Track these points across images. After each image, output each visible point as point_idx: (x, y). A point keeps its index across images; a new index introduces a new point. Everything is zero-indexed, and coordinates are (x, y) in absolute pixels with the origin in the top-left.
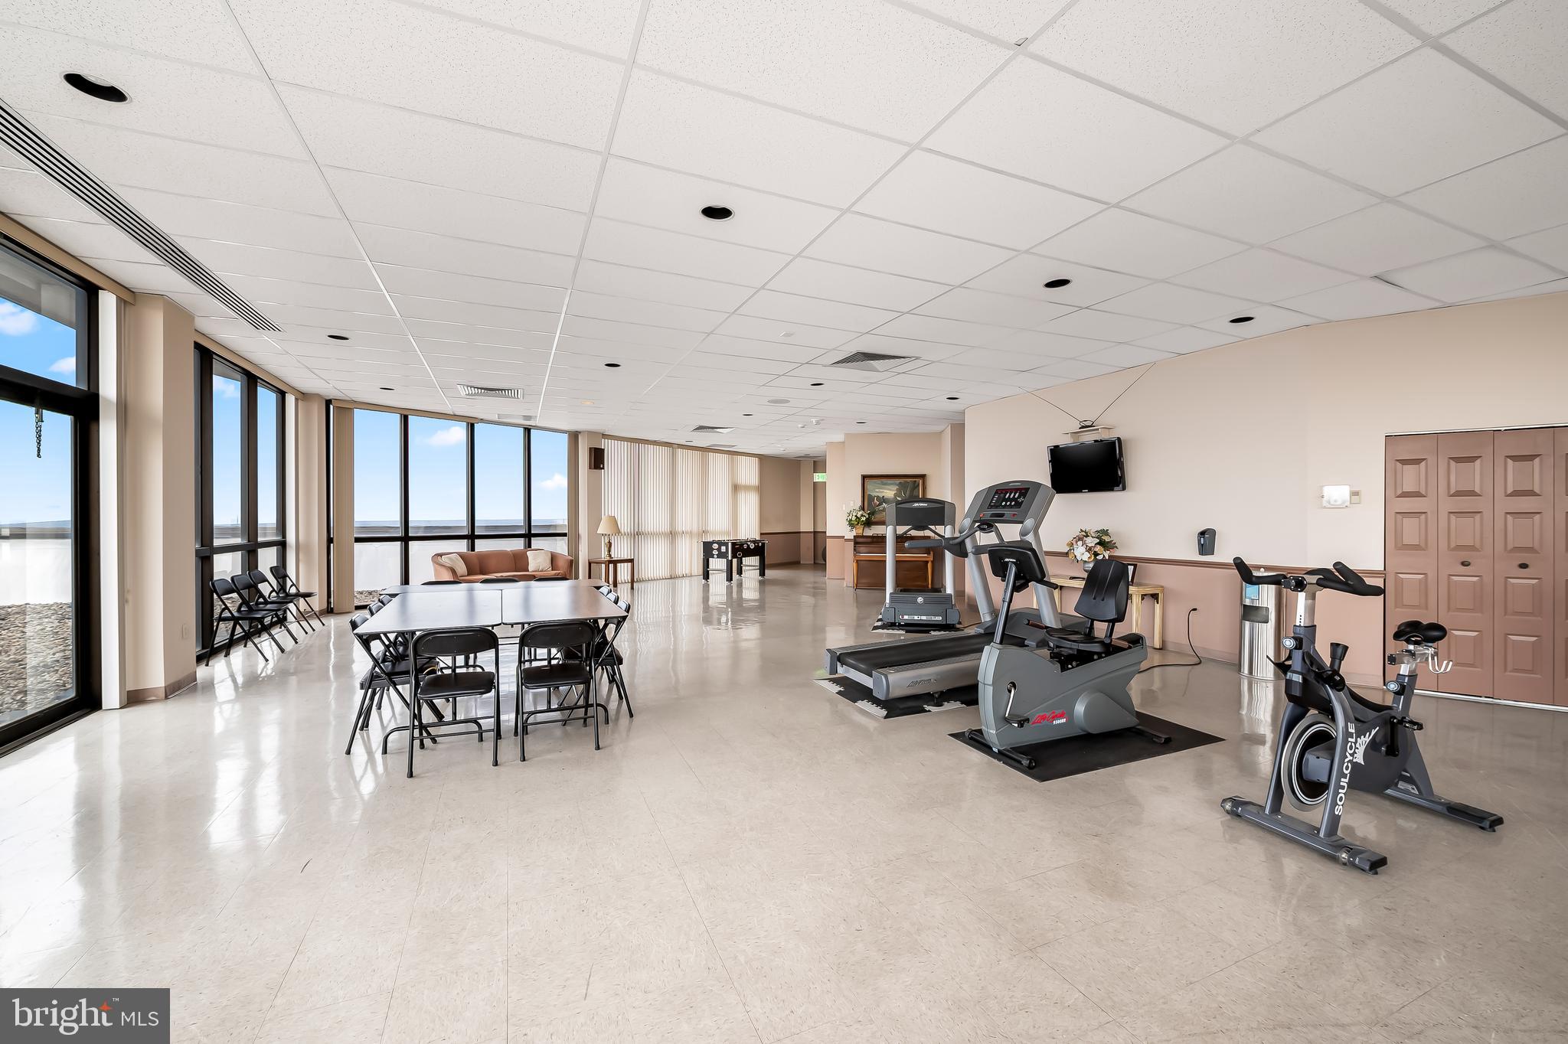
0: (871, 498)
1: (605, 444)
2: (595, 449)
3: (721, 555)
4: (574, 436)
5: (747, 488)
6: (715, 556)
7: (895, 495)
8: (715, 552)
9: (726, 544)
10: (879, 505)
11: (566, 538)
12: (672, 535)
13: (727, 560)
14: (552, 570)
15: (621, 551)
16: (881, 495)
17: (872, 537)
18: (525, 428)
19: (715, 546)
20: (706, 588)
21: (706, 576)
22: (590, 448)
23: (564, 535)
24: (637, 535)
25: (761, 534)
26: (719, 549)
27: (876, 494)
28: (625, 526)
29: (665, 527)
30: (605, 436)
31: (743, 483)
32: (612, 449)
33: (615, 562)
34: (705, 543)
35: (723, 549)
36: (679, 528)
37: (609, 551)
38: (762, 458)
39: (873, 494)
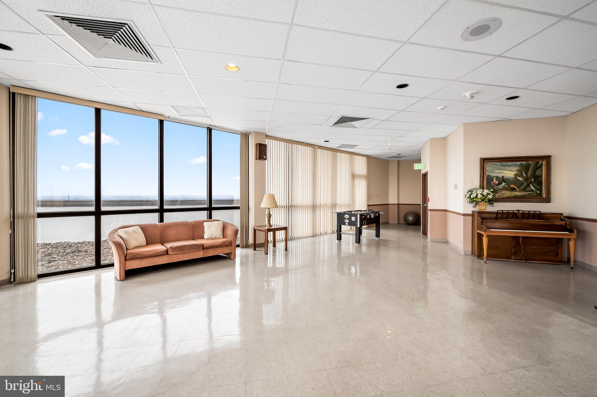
0: (490, 179)
1: (268, 142)
2: (260, 144)
3: (351, 224)
4: (245, 136)
5: (360, 176)
6: (347, 224)
7: (516, 175)
8: (347, 221)
9: (355, 216)
10: (499, 184)
11: (239, 210)
12: (314, 207)
13: (356, 227)
14: (223, 237)
15: (278, 220)
16: (500, 175)
17: (497, 213)
18: (208, 128)
19: (347, 216)
20: (339, 247)
21: (339, 238)
22: (256, 144)
23: (238, 208)
24: (290, 208)
25: (368, 205)
26: (350, 219)
27: (496, 175)
28: (281, 201)
29: (309, 201)
30: (267, 136)
31: (358, 173)
32: (272, 147)
33: (274, 230)
34: (339, 214)
35: (353, 219)
36: (318, 203)
37: (269, 221)
38: (369, 158)
39: (492, 175)
